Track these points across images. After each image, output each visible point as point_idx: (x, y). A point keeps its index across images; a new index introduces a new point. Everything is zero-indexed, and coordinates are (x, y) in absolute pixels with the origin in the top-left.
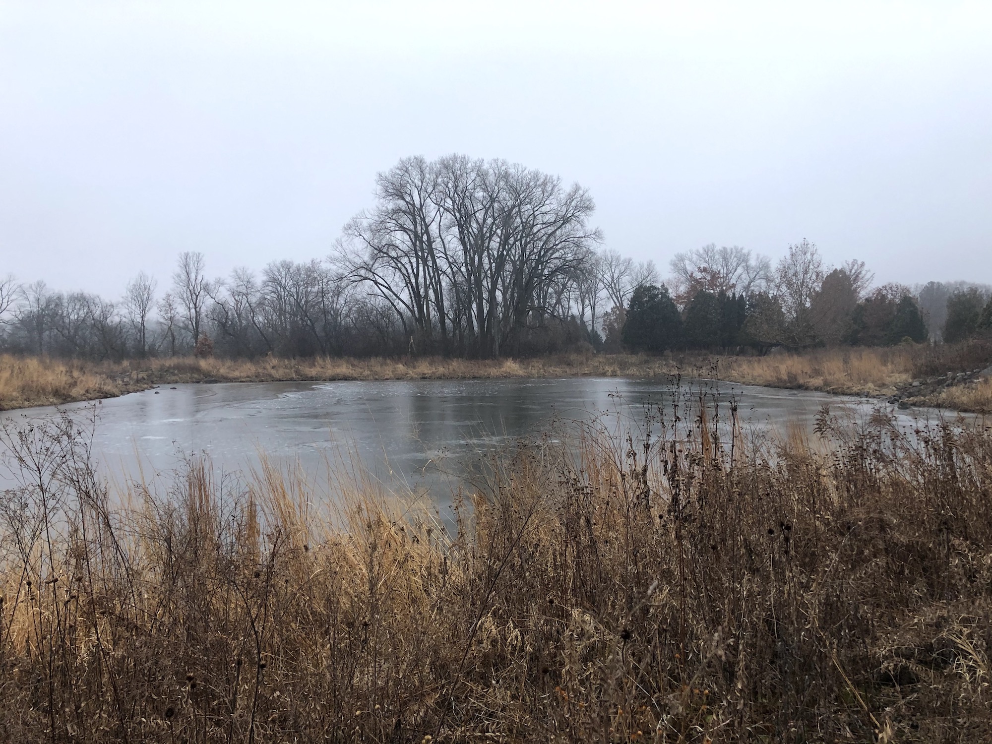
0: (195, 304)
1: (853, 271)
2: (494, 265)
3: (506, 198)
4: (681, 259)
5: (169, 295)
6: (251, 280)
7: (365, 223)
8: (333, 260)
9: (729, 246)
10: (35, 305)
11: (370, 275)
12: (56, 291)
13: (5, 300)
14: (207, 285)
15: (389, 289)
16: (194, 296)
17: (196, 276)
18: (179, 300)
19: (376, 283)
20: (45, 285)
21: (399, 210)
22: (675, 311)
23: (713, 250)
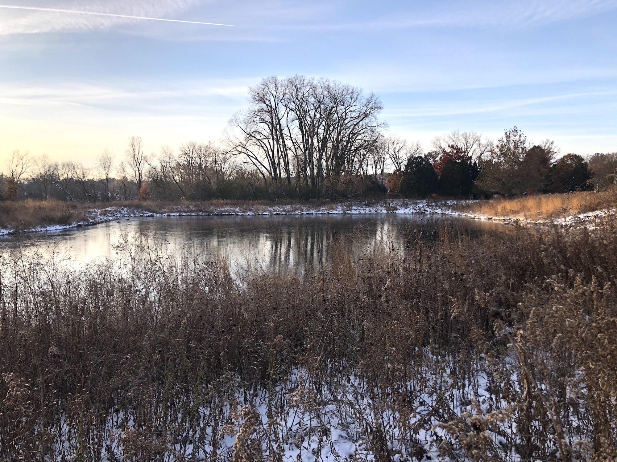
0: (139, 169)
1: (547, 147)
2: (320, 144)
3: (328, 102)
4: (438, 139)
5: (123, 163)
6: (172, 153)
7: (241, 118)
8: (222, 141)
9: (468, 131)
10: (42, 169)
11: (244, 150)
13: (24, 166)
14: (146, 157)
15: (257, 159)
16: (138, 164)
17: (139, 151)
18: (129, 166)
19: (248, 155)
20: (48, 157)
21: (262, 110)
22: (434, 173)
23: (458, 134)
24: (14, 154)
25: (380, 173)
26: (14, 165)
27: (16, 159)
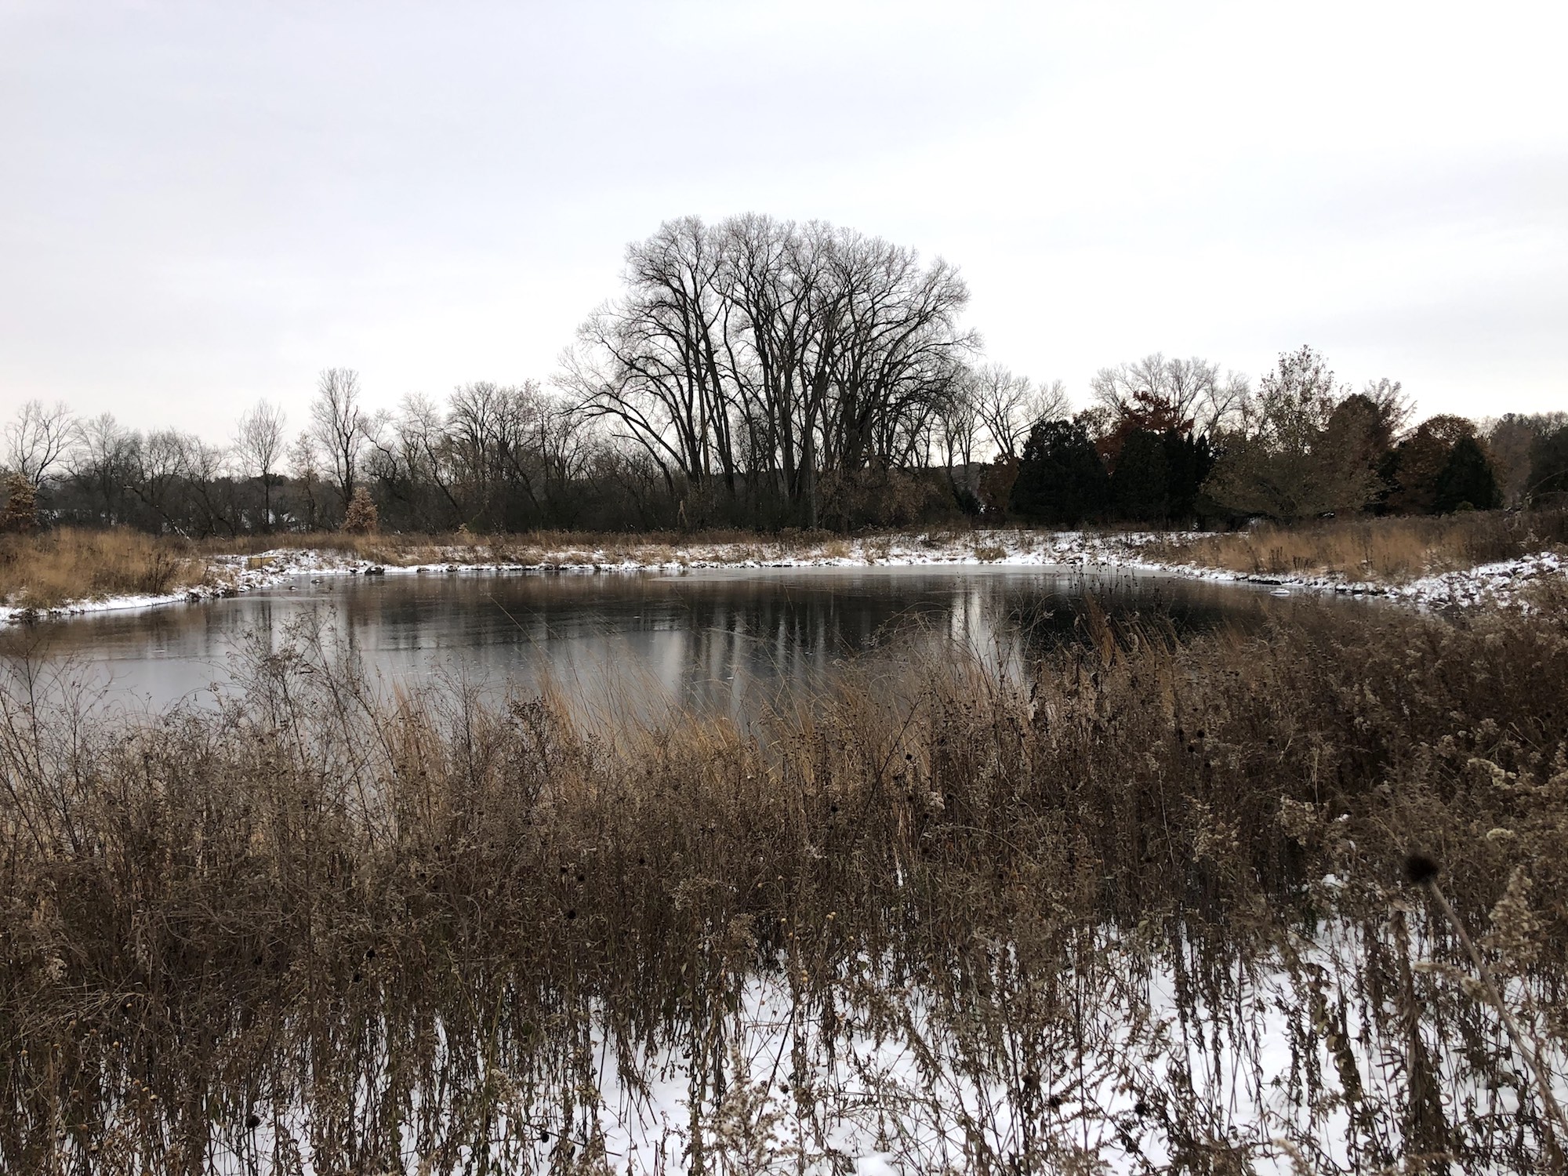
0: (346, 451)
1: (1382, 398)
2: (810, 387)
3: (829, 284)
4: (1109, 378)
5: (306, 437)
6: (432, 412)
7: (610, 322)
8: (559, 382)
9: (1184, 357)
10: (99, 452)
11: (615, 405)
12: (131, 431)
13: (54, 445)
14: (365, 420)
15: (648, 428)
16: (344, 438)
17: (347, 407)
18: (321, 445)
19: (625, 417)
20: (113, 421)
21: (662, 303)
22: (1096, 461)
23: (1159, 364)
24: (27, 413)
25: (961, 462)
26: (27, 442)
27: (32, 426)
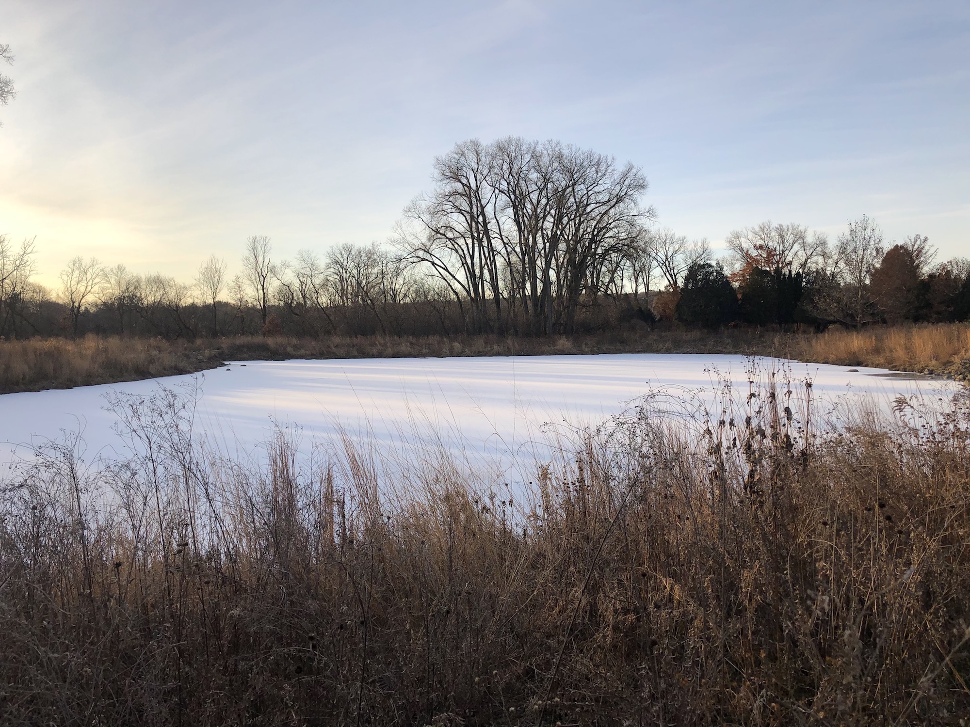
0: (263, 286)
1: (916, 247)
2: (548, 244)
3: (560, 180)
4: (737, 237)
5: (238, 278)
6: (315, 262)
7: (424, 205)
8: (393, 242)
9: (785, 223)
10: (117, 287)
11: (427, 256)
12: (135, 275)
13: (90, 284)
14: (274, 267)
15: (447, 270)
16: (262, 279)
17: (263, 259)
18: (248, 282)
19: (433, 263)
20: (125, 269)
21: (455, 192)
22: (730, 288)
23: (769, 227)
24: (74, 265)
25: (644, 290)
26: (73, 282)
27: (76, 273)
